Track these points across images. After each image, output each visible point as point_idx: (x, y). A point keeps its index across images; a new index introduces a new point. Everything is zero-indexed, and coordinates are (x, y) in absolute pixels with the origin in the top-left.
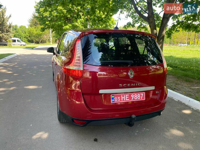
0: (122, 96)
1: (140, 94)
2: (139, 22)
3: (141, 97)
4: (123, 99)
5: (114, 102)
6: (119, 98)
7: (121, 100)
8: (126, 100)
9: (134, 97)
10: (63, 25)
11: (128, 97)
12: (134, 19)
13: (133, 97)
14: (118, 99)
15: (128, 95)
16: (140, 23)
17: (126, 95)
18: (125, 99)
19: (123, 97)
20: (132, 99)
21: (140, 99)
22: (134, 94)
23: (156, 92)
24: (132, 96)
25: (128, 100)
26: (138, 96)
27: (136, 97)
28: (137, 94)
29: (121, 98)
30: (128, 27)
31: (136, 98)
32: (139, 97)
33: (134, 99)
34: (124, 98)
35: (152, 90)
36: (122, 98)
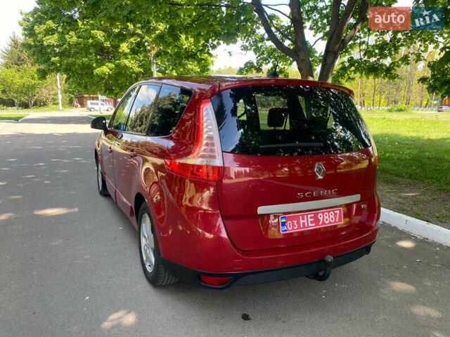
0: (301, 217)
1: (333, 211)
2: (269, 62)
3: (336, 218)
4: (304, 224)
5: (285, 231)
6: (296, 222)
7: (299, 227)
8: (310, 225)
9: (324, 217)
10: (94, 65)
11: (312, 220)
12: (259, 56)
13: (321, 218)
14: (293, 223)
15: (313, 215)
16: (273, 62)
17: (309, 216)
18: (307, 223)
19: (303, 219)
20: (321, 223)
21: (335, 222)
22: (323, 213)
23: (362, 206)
24: (320, 216)
25: (312, 226)
26: (331, 217)
27: (327, 217)
28: (329, 212)
29: (298, 223)
30: (247, 71)
31: (327, 220)
32: (332, 219)
33: (323, 223)
34: (305, 221)
35: (354, 203)
36: (302, 222)
